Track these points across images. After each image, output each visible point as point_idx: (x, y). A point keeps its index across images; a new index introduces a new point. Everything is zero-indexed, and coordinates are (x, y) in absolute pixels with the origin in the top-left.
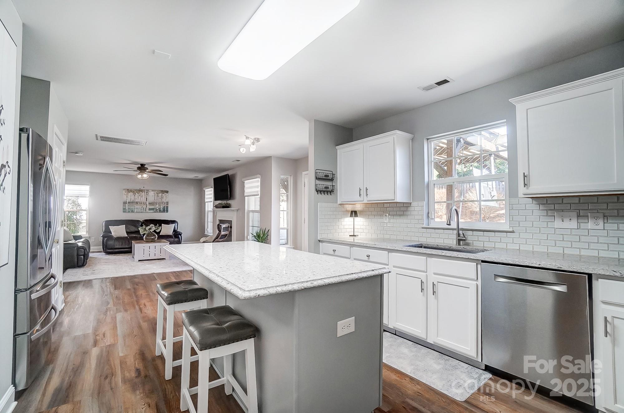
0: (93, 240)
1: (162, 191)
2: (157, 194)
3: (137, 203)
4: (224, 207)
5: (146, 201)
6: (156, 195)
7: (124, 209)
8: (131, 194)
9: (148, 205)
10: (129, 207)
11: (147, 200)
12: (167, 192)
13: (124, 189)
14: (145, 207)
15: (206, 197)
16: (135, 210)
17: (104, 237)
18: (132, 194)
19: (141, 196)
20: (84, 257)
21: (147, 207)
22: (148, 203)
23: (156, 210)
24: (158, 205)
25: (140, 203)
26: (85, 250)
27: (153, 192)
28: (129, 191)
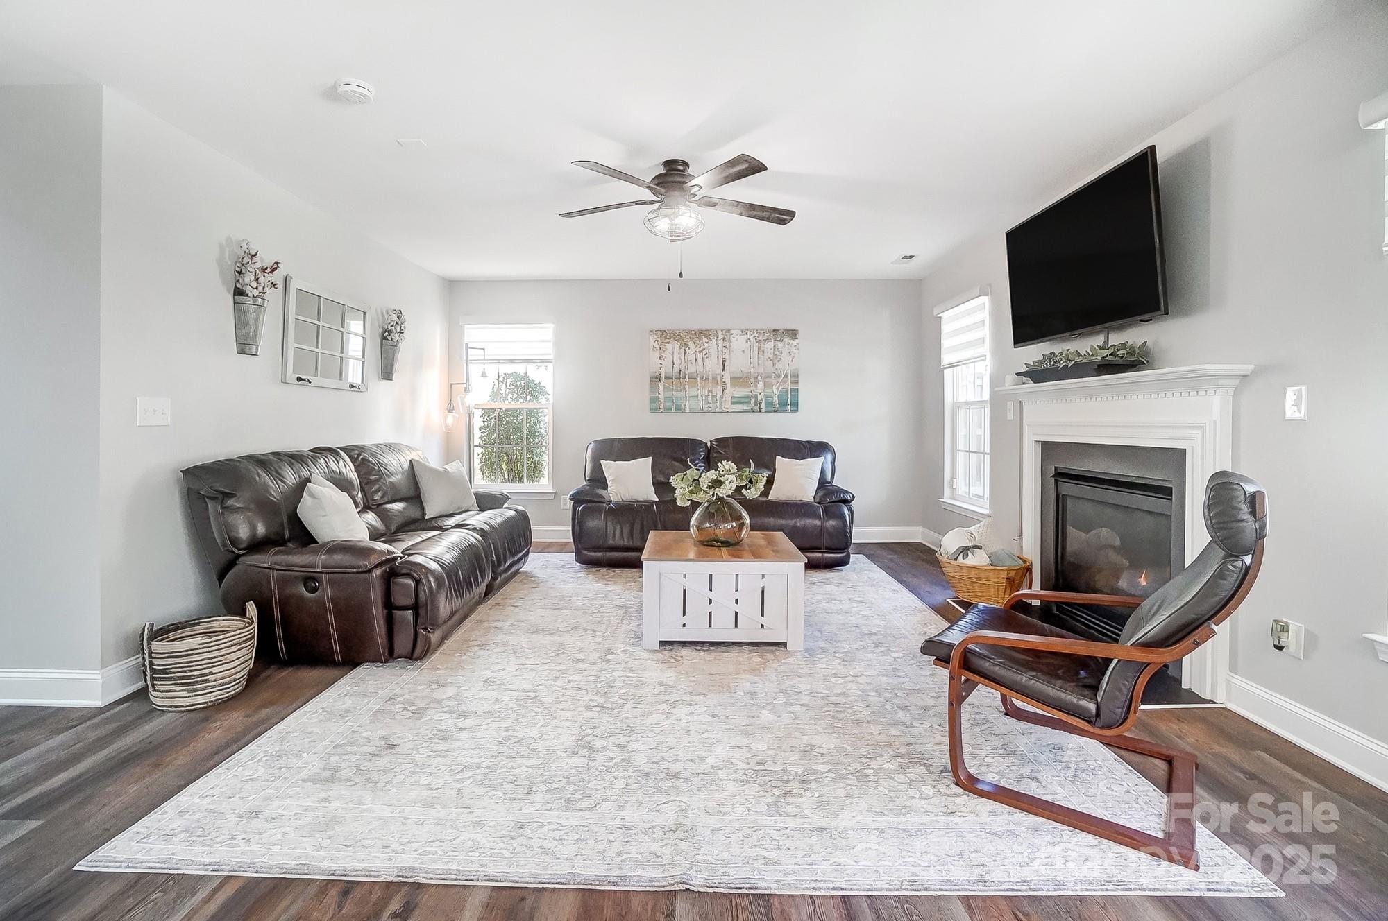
0: (565, 505)
1: (774, 330)
2: (759, 342)
3: (692, 378)
4: (1105, 369)
5: (723, 370)
6: (756, 349)
7: (654, 400)
8: (672, 347)
9: (729, 385)
10: (669, 394)
11: (724, 365)
12: (793, 334)
13: (651, 331)
14: (718, 391)
15: (946, 343)
16: (687, 406)
17: (577, 499)
18: (677, 345)
19: (706, 351)
20: (417, 617)
21: (726, 391)
22: (727, 379)
23: (756, 405)
24: (761, 385)
25: (702, 379)
26: (418, 582)
27: (745, 337)
28: (666, 336)
